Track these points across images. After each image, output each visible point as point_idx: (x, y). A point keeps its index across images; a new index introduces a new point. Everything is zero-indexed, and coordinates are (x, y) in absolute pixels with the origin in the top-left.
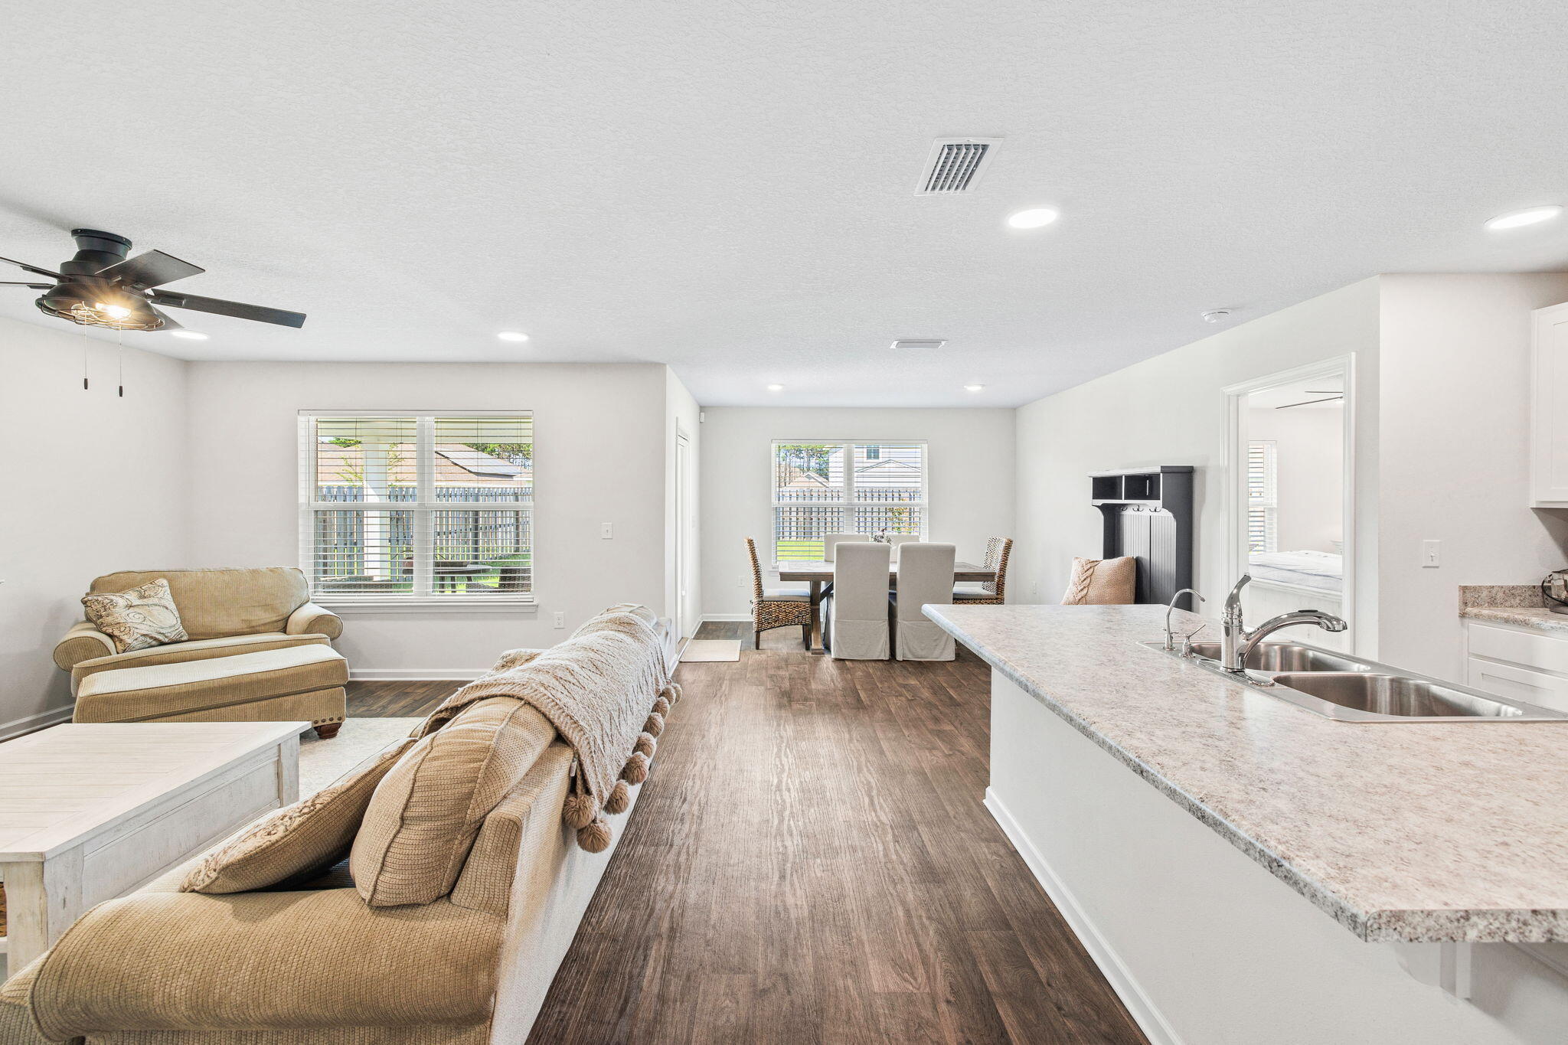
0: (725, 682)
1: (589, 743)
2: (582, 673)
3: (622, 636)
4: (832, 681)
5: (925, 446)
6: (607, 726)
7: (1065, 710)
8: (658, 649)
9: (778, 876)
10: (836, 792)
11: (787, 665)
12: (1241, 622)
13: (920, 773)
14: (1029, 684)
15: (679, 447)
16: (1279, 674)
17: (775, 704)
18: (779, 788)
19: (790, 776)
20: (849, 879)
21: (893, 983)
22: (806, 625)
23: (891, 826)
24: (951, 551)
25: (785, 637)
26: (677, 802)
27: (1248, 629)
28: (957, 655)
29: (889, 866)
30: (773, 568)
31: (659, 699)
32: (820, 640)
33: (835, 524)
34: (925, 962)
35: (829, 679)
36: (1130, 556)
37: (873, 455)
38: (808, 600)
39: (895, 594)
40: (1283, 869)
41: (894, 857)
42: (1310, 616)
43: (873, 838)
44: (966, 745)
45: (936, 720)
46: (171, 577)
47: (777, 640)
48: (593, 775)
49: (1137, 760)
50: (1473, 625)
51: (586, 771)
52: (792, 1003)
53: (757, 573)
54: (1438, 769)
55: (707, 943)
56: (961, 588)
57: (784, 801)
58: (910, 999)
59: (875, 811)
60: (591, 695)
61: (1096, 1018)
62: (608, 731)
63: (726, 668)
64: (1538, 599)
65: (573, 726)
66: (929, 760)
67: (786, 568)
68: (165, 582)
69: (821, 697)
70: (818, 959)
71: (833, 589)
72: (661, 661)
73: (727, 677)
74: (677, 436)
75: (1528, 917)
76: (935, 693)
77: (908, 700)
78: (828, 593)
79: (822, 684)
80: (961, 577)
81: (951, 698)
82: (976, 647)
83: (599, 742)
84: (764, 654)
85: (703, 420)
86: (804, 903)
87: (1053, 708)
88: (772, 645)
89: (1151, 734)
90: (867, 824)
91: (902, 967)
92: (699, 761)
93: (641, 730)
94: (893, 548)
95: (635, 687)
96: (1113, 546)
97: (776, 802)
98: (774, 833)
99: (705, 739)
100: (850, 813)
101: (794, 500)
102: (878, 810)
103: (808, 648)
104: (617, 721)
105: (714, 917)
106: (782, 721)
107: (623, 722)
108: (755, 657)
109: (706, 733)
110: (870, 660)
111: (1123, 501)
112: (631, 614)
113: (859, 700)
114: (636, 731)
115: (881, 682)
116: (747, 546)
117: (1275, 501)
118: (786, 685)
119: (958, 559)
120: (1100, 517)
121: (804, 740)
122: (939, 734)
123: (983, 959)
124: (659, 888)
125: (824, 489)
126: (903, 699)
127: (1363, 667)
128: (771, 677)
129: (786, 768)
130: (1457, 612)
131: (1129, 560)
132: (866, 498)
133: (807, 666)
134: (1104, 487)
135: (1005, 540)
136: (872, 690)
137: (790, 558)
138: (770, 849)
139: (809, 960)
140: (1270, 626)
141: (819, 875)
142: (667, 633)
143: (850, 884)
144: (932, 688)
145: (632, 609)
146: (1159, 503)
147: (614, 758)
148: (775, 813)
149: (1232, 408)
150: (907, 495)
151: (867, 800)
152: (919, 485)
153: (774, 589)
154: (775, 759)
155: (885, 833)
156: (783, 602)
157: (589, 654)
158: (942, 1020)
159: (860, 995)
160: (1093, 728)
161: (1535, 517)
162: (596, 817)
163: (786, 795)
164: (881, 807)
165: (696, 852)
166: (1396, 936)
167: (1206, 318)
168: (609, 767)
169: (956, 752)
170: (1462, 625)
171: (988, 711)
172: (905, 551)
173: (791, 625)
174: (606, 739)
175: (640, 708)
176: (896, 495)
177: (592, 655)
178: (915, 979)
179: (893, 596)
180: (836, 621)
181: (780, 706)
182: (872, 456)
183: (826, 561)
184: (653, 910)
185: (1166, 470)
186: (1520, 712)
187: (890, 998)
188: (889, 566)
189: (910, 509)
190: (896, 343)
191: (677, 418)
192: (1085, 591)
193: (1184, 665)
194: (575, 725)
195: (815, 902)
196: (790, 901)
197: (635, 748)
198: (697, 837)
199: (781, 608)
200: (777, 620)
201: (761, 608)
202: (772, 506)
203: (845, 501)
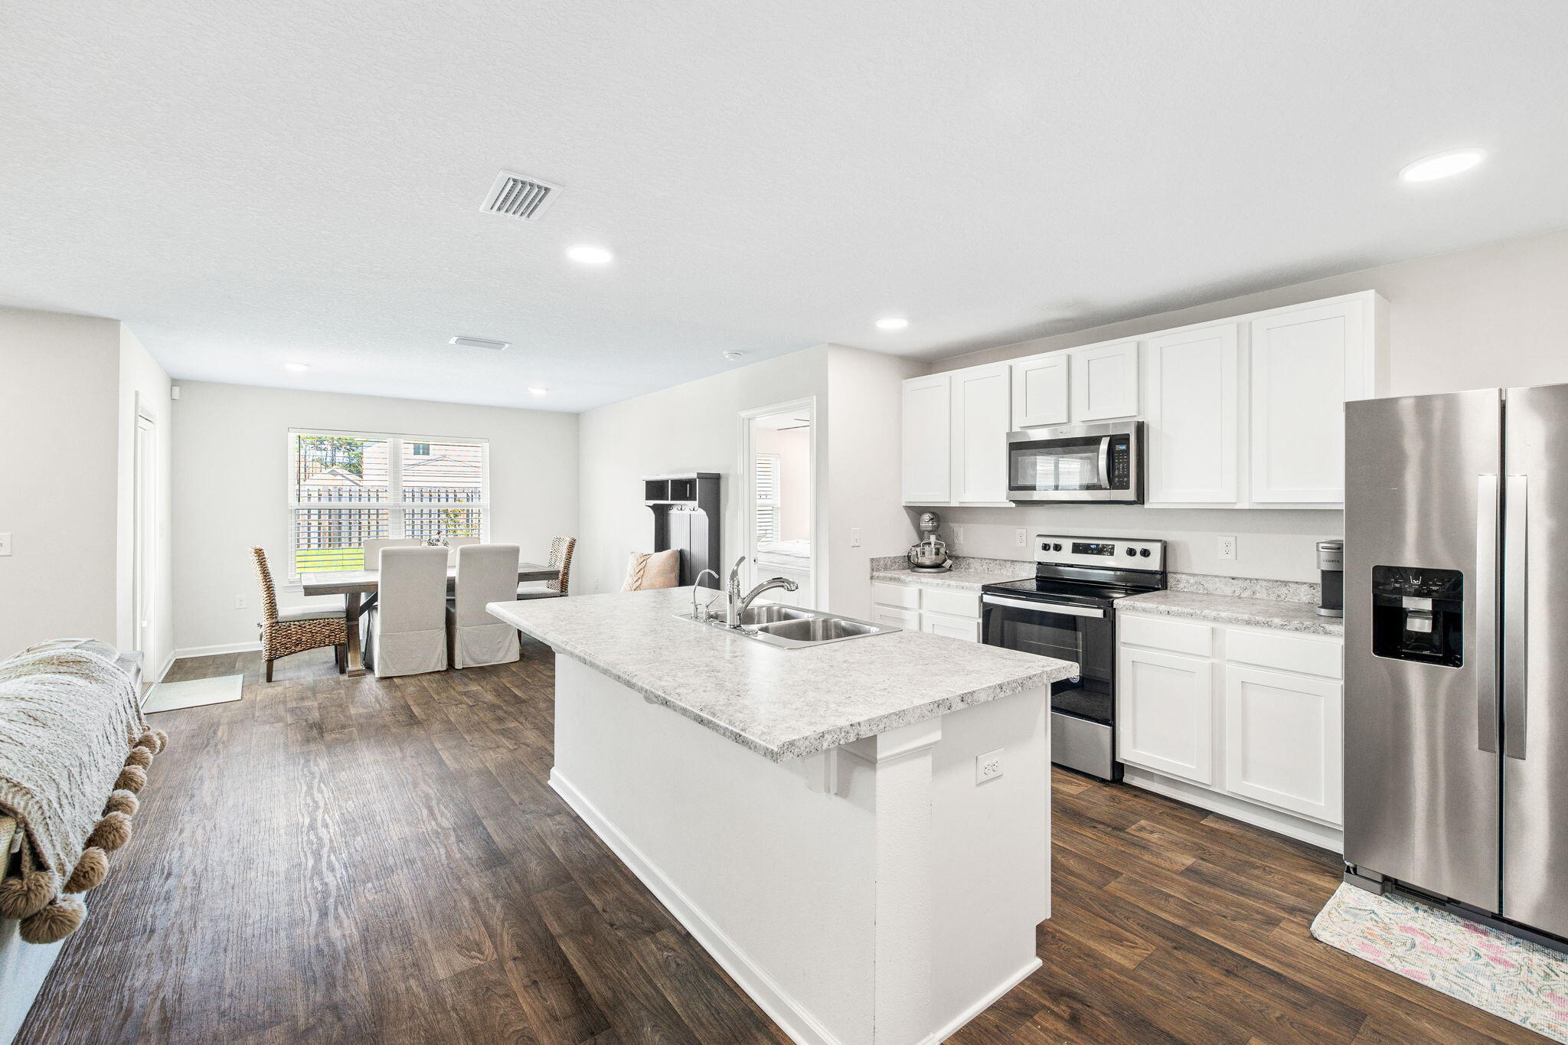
0: (221, 727)
1: (40, 807)
2: (12, 727)
3: (67, 678)
4: (377, 701)
5: (486, 445)
6: (64, 785)
7: (615, 672)
8: (129, 690)
9: (317, 915)
10: (387, 814)
11: (314, 694)
12: (739, 591)
13: (484, 773)
14: (586, 657)
15: (139, 430)
16: (765, 625)
17: (300, 739)
18: (312, 827)
19: (326, 810)
20: (407, 891)
21: (461, 963)
22: (340, 645)
23: (454, 829)
24: (514, 552)
25: (309, 664)
26: (156, 880)
27: (743, 594)
28: (522, 655)
29: (453, 865)
30: (290, 582)
31: (134, 750)
32: (359, 659)
33: (373, 528)
34: (492, 935)
35: (373, 700)
36: (675, 549)
37: (421, 451)
38: (344, 615)
39: (454, 600)
40: (741, 737)
41: (458, 856)
42: (779, 582)
43: (433, 846)
44: (531, 736)
45: (500, 720)
47: (299, 667)
48: (49, 846)
49: (663, 695)
50: (876, 583)
51: (39, 842)
52: (344, 1028)
53: (270, 589)
54: (832, 666)
55: (223, 1014)
56: (525, 588)
57: (320, 839)
58: (477, 971)
59: (435, 819)
60: (34, 752)
61: (640, 921)
62: (67, 791)
63: (221, 710)
64: (906, 564)
65: (13, 790)
66: (492, 759)
67: (313, 581)
69: (362, 720)
70: (373, 975)
71: (377, 600)
72: (133, 704)
73: (224, 720)
74: (137, 416)
75: (849, 728)
76: (498, 695)
77: (470, 706)
78: (370, 606)
79: (364, 708)
80: (525, 577)
81: (516, 696)
82: (541, 634)
83: (55, 805)
84: (280, 685)
85: (176, 397)
86: (354, 930)
87: (605, 672)
88: (290, 674)
89: (675, 676)
90: (426, 834)
91: (469, 947)
92: (187, 826)
93: (111, 787)
94: (450, 552)
95: (100, 737)
96: (662, 542)
97: (310, 842)
98: (308, 873)
99: (195, 799)
100: (407, 830)
101: (314, 501)
102: (439, 818)
103: (342, 671)
104: (78, 778)
105: (229, 986)
106: (312, 757)
107: (86, 780)
108: (270, 691)
109: (196, 792)
110: (422, 674)
111: (669, 502)
112: (78, 650)
113: (412, 716)
114: (104, 790)
115: (438, 694)
116: (254, 559)
117: (779, 501)
118: (316, 715)
119: (522, 559)
120: (651, 516)
121: (343, 770)
122: (505, 733)
123: (548, 912)
124: (138, 984)
125: (357, 488)
126: (464, 706)
127: (810, 615)
128: (292, 711)
129: (321, 804)
130: (869, 576)
131: (675, 552)
132: (413, 499)
133: (342, 691)
134: (655, 489)
135: (568, 540)
136: (427, 702)
137: (315, 570)
138: (306, 892)
139: (364, 981)
140: (756, 591)
141: (371, 899)
142: (139, 670)
143: (409, 896)
144: (495, 690)
145: (76, 644)
146: (695, 504)
147: (77, 823)
148: (308, 854)
149: (746, 428)
150: (465, 495)
151: (425, 812)
152: (480, 485)
153: (293, 606)
154: (305, 798)
155: (447, 836)
156: (304, 622)
157: (18, 704)
158: (509, 975)
159: (425, 989)
160: (634, 680)
161: (904, 513)
162: (56, 897)
163: (322, 832)
164: (442, 814)
165: (195, 927)
166: (792, 755)
167: (727, 357)
168: (71, 835)
169: (522, 745)
170: (871, 583)
171: (553, 702)
172: (465, 554)
173: (319, 646)
174: (64, 801)
175: (108, 762)
176: (451, 495)
177: (23, 704)
178: (482, 953)
179: (451, 602)
180: (381, 636)
181: (307, 741)
182: (421, 453)
183: (365, 570)
184: (129, 1011)
185: (701, 476)
186: (878, 630)
187: (458, 979)
188: (446, 571)
189: (468, 511)
190: (455, 338)
191: (137, 394)
192: (640, 581)
193: (704, 628)
194: (16, 789)
195: (367, 925)
196: (335, 933)
197: (104, 811)
198: (193, 909)
199: (305, 627)
200: (298, 644)
201: (274, 632)
202: (289, 508)
203: (391, 502)
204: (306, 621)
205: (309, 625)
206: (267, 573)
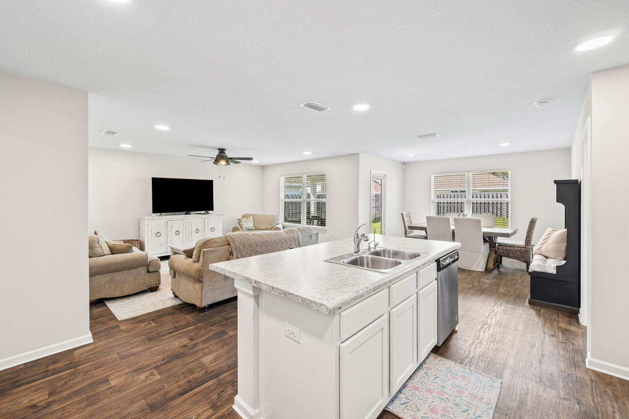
5: (509, 172)
24: (479, 221)
39: (455, 239)
46: (253, 216)
68: (252, 217)
71: (428, 234)
74: (373, 176)
85: (404, 168)
172: (456, 220)
185: (558, 182)
188: (451, 226)
191: (371, 170)
202: (432, 200)
203: (467, 199)
206: (404, 221)
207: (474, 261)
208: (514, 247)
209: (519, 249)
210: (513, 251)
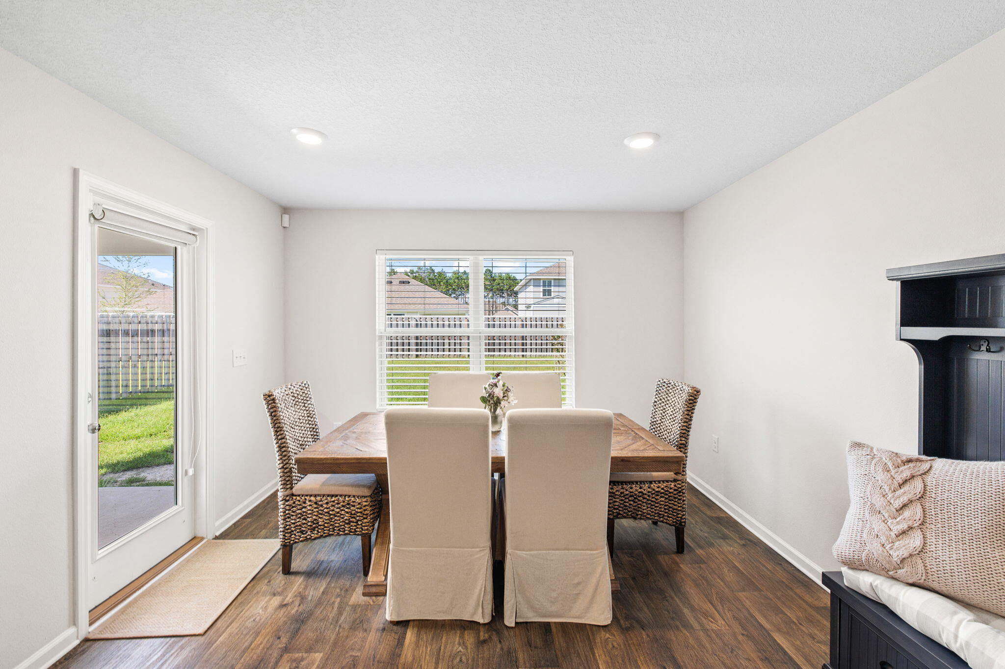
22: (363, 535)
135: (686, 389)
173: (339, 534)
199: (322, 506)
200: (315, 528)
201: (287, 508)
202: (377, 334)
203: (472, 328)
204: (324, 496)
205: (327, 503)
206: (278, 429)
207: (579, 584)
208: (651, 482)
209: (663, 489)
210: (649, 496)
